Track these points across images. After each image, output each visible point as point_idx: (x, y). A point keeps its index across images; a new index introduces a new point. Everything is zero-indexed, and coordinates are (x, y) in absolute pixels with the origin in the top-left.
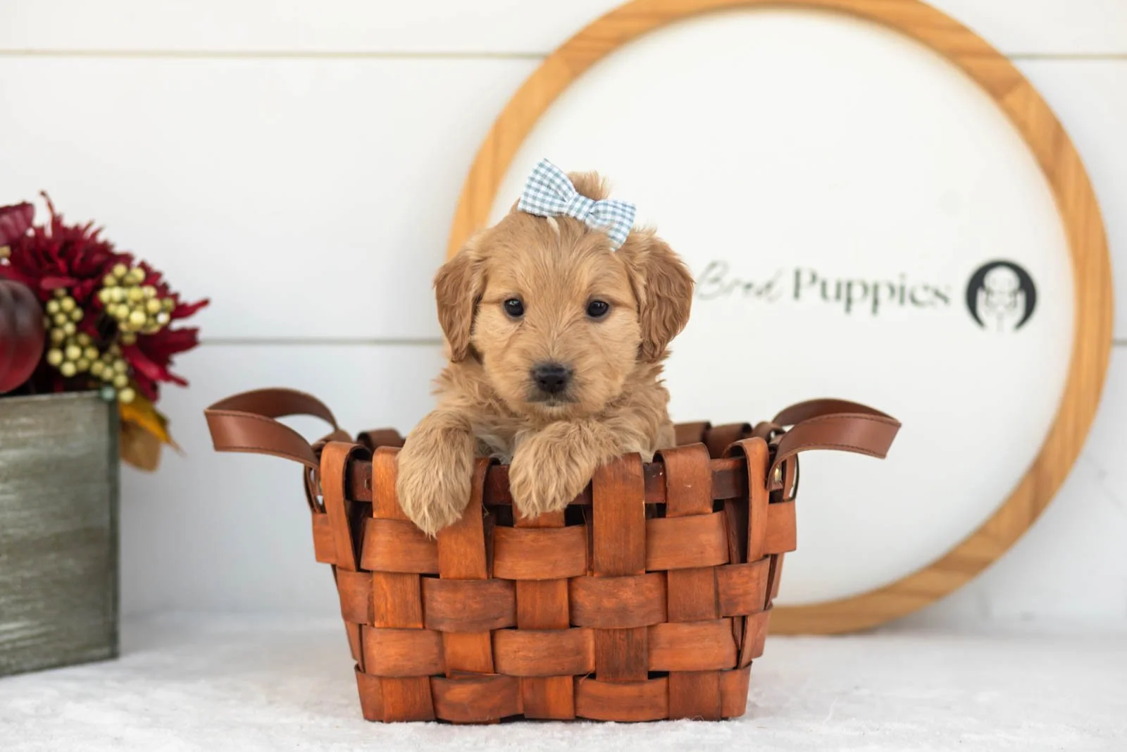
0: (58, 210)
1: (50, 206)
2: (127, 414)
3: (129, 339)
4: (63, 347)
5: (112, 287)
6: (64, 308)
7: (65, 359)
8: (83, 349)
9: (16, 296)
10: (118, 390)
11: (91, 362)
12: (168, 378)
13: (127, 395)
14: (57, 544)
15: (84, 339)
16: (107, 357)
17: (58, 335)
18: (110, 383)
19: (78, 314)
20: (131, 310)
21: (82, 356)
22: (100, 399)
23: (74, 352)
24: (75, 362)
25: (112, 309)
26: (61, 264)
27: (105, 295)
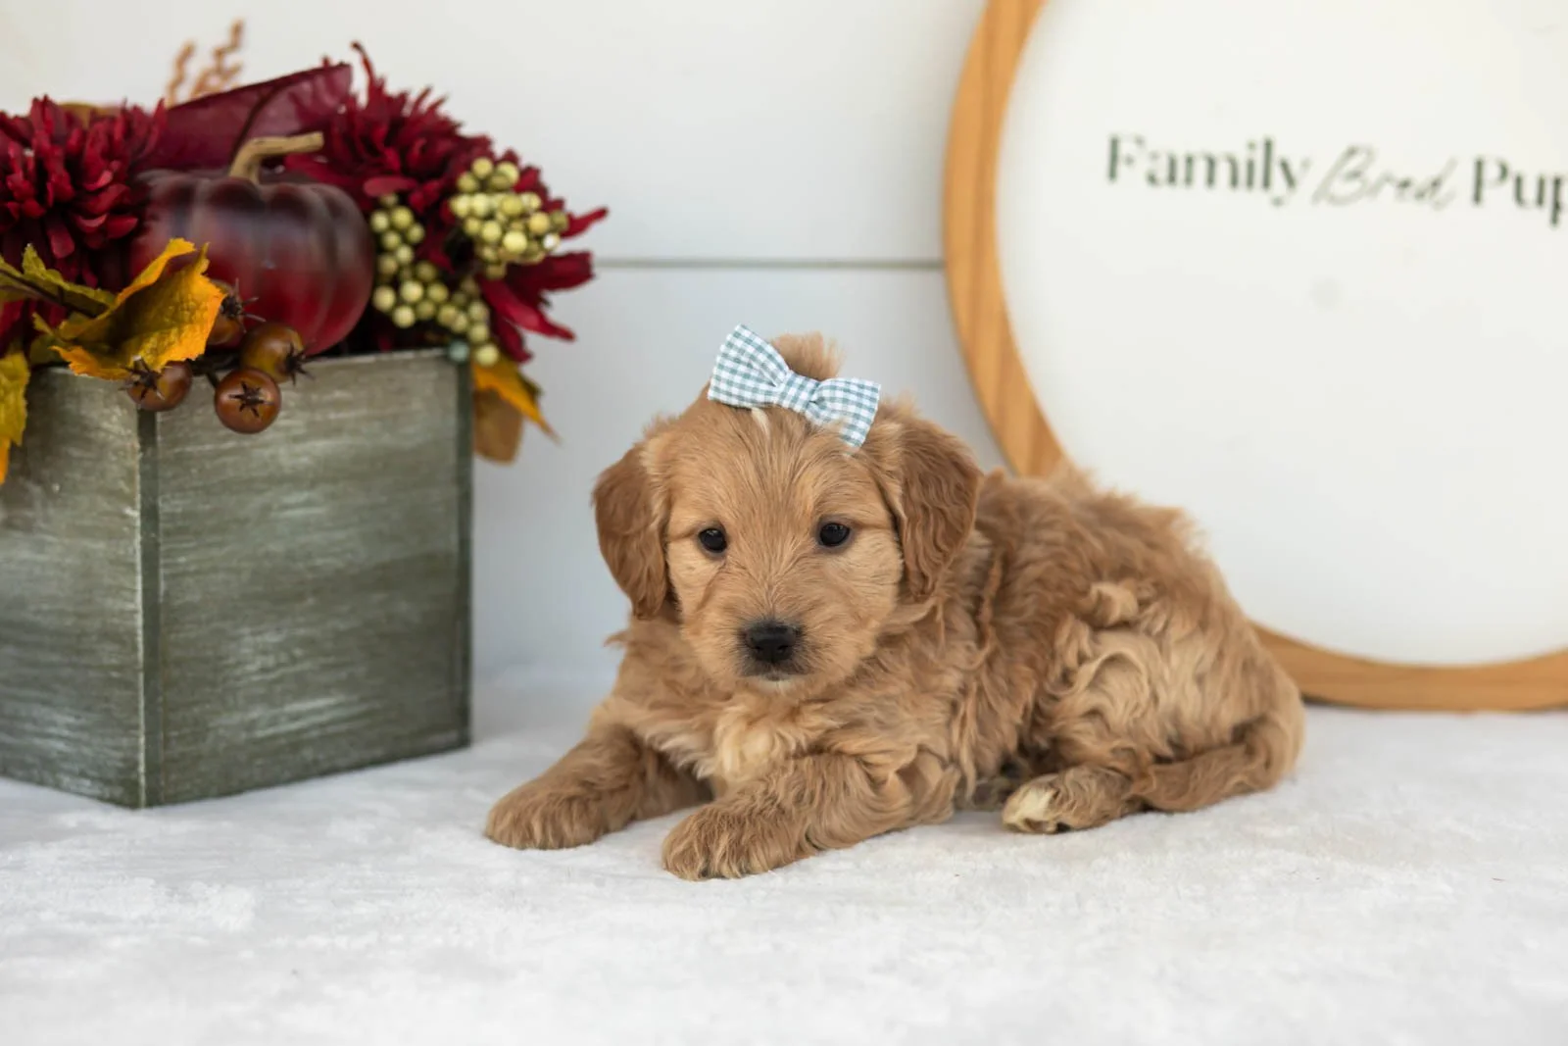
0: (379, 70)
1: (367, 65)
2: (483, 381)
3: (496, 272)
4: (395, 284)
5: (472, 193)
6: (397, 222)
7: (400, 302)
8: (425, 285)
9: (334, 208)
10: (474, 346)
11: (438, 306)
12: (550, 329)
13: (488, 355)
14: (384, 578)
15: (427, 270)
16: (460, 298)
17: (389, 265)
18: (463, 337)
19: (416, 233)
20: (505, 231)
21: (425, 297)
22: (446, 359)
23: (412, 291)
24: (414, 306)
25: (473, 226)
26: (391, 156)
27: (461, 205)
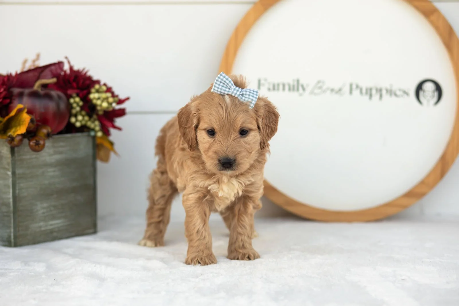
0: (72, 63)
1: (69, 62)
2: (99, 141)
3: (101, 113)
4: (76, 116)
5: (94, 93)
6: (76, 101)
7: (77, 121)
8: (83, 116)
9: (59, 97)
10: (96, 132)
11: (87, 121)
12: (115, 127)
13: (100, 134)
15: (83, 113)
16: (92, 119)
17: (74, 111)
18: (93, 130)
19: (81, 103)
20: (102, 101)
21: (83, 119)
22: (89, 135)
23: (80, 118)
24: (81, 121)
25: (95, 101)
26: (75, 85)
27: (92, 96)
